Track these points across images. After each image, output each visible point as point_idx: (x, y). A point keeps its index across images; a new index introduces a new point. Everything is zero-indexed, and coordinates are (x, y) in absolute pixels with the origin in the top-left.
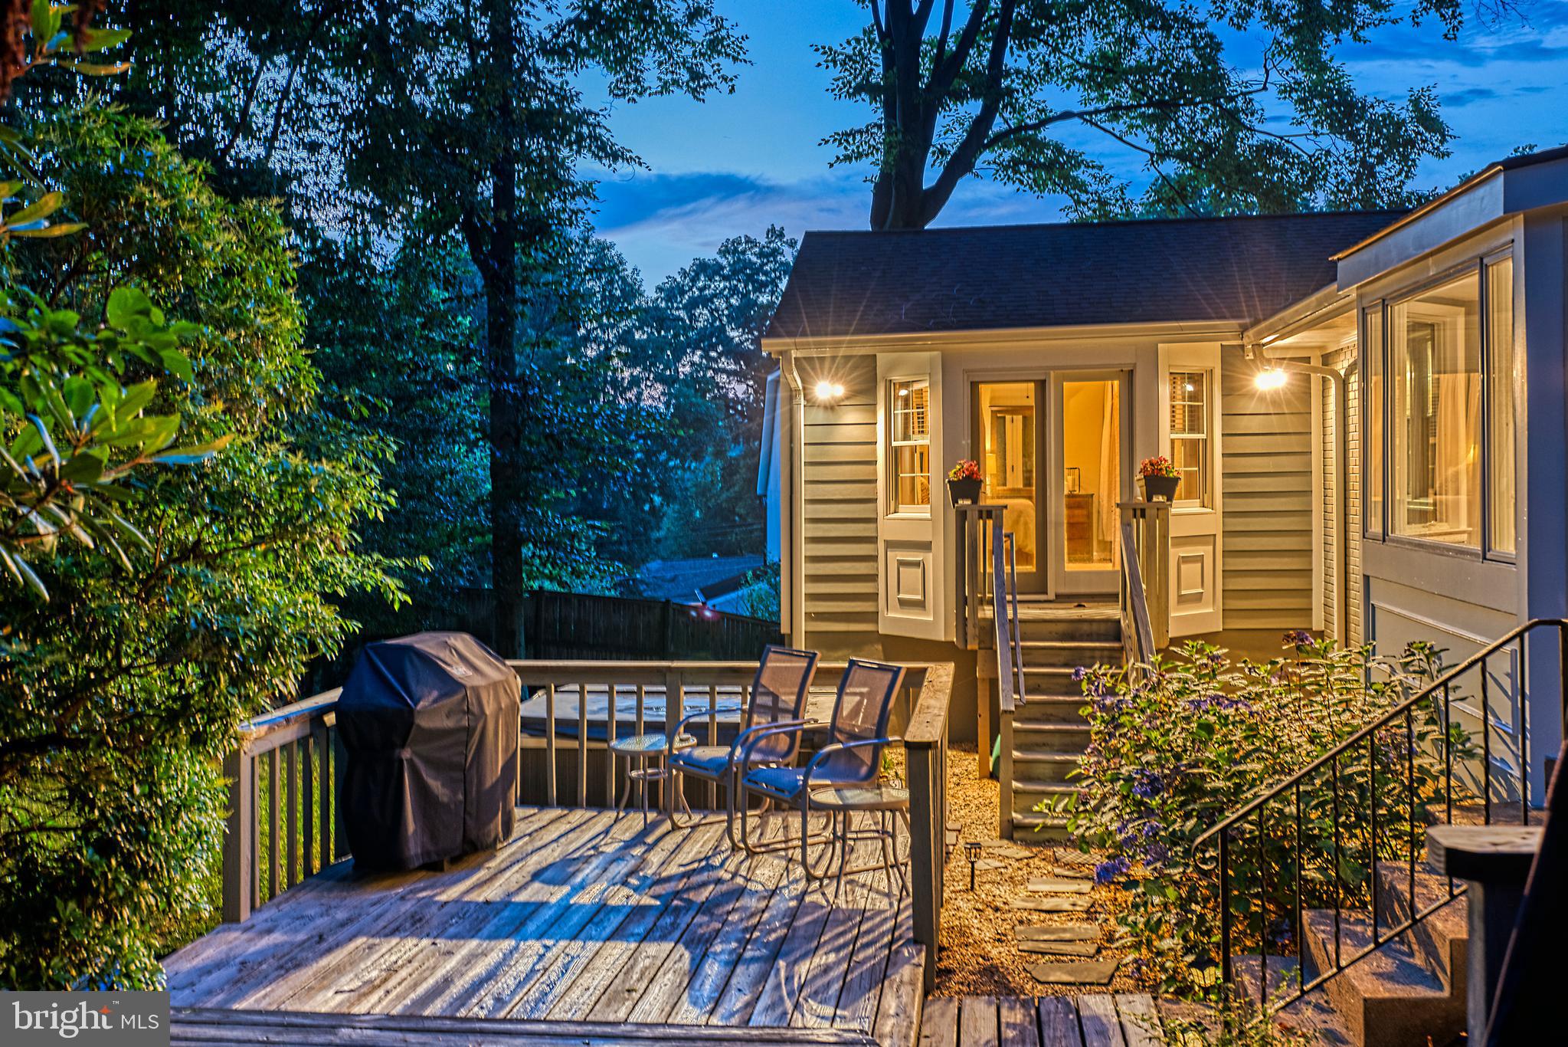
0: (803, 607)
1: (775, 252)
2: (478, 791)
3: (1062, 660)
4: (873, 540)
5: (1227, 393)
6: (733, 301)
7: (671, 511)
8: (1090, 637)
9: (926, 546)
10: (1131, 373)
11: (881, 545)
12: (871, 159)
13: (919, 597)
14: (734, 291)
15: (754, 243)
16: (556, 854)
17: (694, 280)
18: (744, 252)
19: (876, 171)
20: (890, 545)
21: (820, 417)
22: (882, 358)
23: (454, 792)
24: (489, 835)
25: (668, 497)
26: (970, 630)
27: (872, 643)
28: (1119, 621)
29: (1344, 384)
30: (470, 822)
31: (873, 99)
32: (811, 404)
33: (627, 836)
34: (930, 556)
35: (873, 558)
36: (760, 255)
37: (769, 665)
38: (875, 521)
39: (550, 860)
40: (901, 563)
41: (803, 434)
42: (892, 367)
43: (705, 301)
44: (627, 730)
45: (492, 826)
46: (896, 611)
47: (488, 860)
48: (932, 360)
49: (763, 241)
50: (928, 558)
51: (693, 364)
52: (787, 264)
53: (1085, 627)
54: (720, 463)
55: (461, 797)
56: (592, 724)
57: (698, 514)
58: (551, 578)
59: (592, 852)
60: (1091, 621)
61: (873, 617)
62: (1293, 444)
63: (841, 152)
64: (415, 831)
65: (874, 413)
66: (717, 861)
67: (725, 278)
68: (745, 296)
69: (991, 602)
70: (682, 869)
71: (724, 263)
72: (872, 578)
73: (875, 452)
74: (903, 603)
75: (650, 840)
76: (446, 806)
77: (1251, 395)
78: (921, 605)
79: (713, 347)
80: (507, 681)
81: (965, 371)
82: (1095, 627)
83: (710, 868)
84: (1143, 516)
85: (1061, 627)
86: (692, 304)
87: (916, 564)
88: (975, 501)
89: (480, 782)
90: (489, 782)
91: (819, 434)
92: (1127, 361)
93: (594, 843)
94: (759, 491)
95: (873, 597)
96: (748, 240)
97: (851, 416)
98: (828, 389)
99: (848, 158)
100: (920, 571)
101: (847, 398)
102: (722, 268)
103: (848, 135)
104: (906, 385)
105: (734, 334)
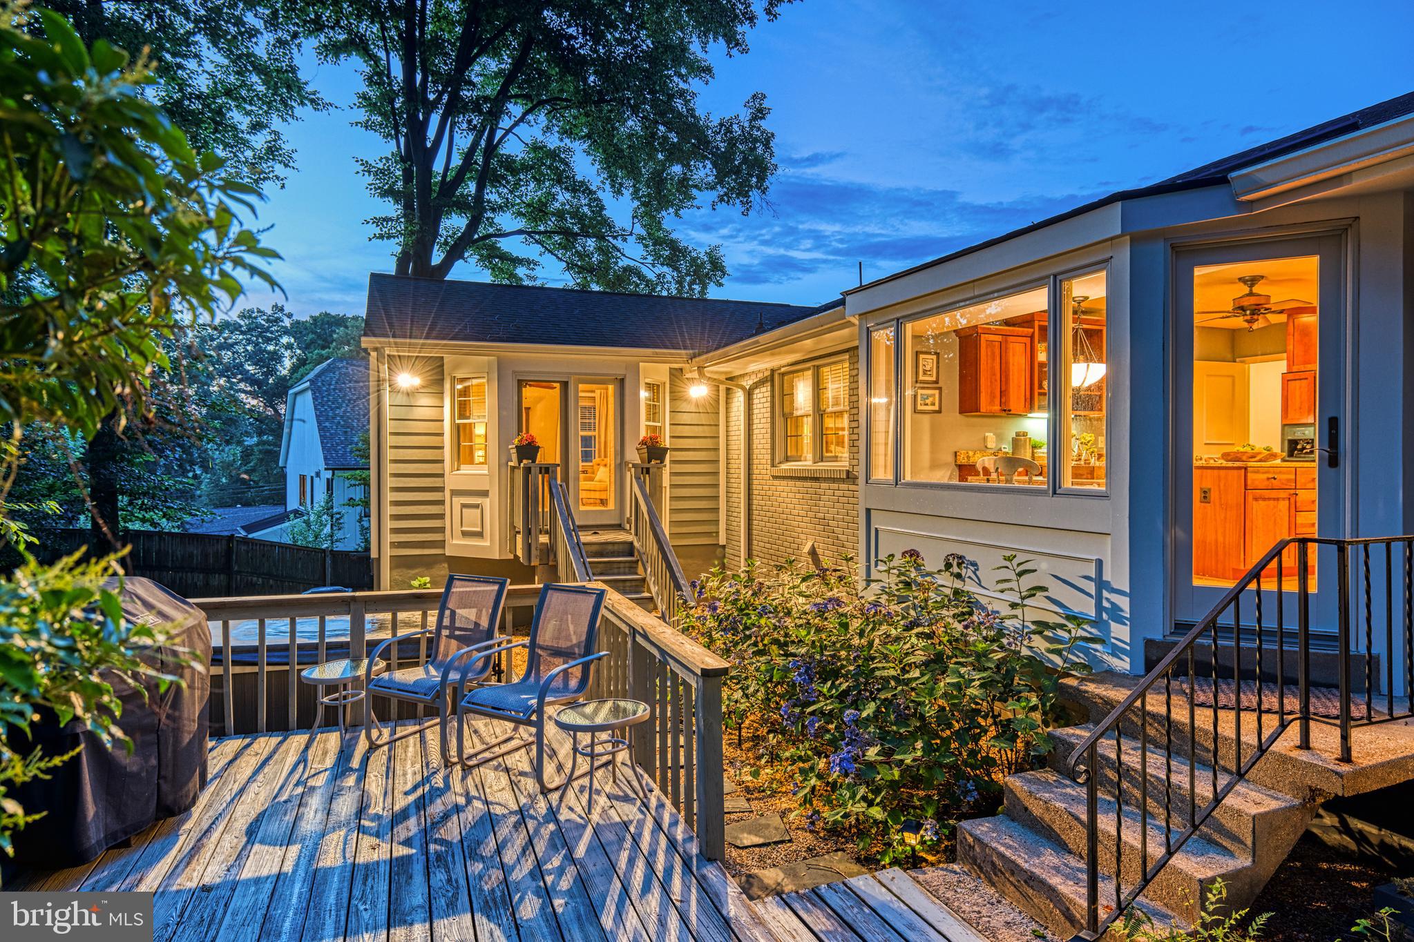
0: (388, 538)
1: (277, 320)
2: (174, 751)
3: (599, 570)
4: (441, 489)
5: (673, 399)
6: (249, 348)
7: (206, 478)
8: (613, 554)
9: (485, 494)
10: (622, 381)
11: (447, 493)
12: (397, 240)
13: (479, 529)
14: (249, 341)
15: (263, 313)
16: (262, 798)
17: (221, 333)
18: (256, 318)
19: (399, 249)
20: (455, 493)
21: (400, 399)
22: (448, 358)
23: (146, 759)
24: (187, 796)
25: (206, 469)
26: (534, 552)
27: (441, 562)
28: (632, 543)
29: (749, 394)
30: (165, 787)
31: (397, 202)
32: (394, 390)
33: (329, 762)
34: (488, 500)
35: (442, 502)
36: (268, 321)
37: (454, 590)
38: (442, 475)
39: (259, 809)
40: (464, 506)
41: (388, 413)
42: (457, 366)
43: (229, 347)
44: (310, 655)
45: (191, 785)
46: (458, 539)
47: (183, 822)
48: (489, 363)
49: (269, 312)
50: (486, 502)
51: (219, 386)
52: (286, 327)
53: (610, 547)
54: (240, 449)
55: (154, 762)
56: (271, 649)
57: (224, 480)
58: (144, 520)
59: (300, 790)
60: (613, 543)
61: (442, 544)
62: (706, 431)
63: (377, 231)
64: (96, 814)
65: (442, 399)
66: (438, 781)
67: (242, 333)
68: (257, 344)
69: (546, 532)
70: (411, 798)
71: (242, 323)
72: (441, 516)
73: (442, 427)
74: (465, 534)
75: (355, 763)
76: (135, 776)
77: (687, 400)
78: (480, 535)
79: (235, 376)
80: (199, 624)
81: (514, 372)
82: (616, 547)
83: (437, 793)
84: (648, 472)
85: (594, 548)
86: (220, 347)
87: (477, 506)
88: (534, 461)
89: (177, 740)
90: (187, 738)
91: (401, 413)
92: (620, 372)
93: (296, 776)
94: (281, 464)
95: (442, 530)
96: (259, 311)
97: (425, 400)
98: (407, 379)
99: (381, 237)
100: (479, 511)
101: (423, 387)
102: (241, 326)
103: (384, 220)
104: (463, 380)
105: (250, 368)
